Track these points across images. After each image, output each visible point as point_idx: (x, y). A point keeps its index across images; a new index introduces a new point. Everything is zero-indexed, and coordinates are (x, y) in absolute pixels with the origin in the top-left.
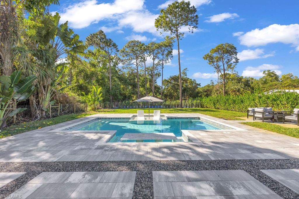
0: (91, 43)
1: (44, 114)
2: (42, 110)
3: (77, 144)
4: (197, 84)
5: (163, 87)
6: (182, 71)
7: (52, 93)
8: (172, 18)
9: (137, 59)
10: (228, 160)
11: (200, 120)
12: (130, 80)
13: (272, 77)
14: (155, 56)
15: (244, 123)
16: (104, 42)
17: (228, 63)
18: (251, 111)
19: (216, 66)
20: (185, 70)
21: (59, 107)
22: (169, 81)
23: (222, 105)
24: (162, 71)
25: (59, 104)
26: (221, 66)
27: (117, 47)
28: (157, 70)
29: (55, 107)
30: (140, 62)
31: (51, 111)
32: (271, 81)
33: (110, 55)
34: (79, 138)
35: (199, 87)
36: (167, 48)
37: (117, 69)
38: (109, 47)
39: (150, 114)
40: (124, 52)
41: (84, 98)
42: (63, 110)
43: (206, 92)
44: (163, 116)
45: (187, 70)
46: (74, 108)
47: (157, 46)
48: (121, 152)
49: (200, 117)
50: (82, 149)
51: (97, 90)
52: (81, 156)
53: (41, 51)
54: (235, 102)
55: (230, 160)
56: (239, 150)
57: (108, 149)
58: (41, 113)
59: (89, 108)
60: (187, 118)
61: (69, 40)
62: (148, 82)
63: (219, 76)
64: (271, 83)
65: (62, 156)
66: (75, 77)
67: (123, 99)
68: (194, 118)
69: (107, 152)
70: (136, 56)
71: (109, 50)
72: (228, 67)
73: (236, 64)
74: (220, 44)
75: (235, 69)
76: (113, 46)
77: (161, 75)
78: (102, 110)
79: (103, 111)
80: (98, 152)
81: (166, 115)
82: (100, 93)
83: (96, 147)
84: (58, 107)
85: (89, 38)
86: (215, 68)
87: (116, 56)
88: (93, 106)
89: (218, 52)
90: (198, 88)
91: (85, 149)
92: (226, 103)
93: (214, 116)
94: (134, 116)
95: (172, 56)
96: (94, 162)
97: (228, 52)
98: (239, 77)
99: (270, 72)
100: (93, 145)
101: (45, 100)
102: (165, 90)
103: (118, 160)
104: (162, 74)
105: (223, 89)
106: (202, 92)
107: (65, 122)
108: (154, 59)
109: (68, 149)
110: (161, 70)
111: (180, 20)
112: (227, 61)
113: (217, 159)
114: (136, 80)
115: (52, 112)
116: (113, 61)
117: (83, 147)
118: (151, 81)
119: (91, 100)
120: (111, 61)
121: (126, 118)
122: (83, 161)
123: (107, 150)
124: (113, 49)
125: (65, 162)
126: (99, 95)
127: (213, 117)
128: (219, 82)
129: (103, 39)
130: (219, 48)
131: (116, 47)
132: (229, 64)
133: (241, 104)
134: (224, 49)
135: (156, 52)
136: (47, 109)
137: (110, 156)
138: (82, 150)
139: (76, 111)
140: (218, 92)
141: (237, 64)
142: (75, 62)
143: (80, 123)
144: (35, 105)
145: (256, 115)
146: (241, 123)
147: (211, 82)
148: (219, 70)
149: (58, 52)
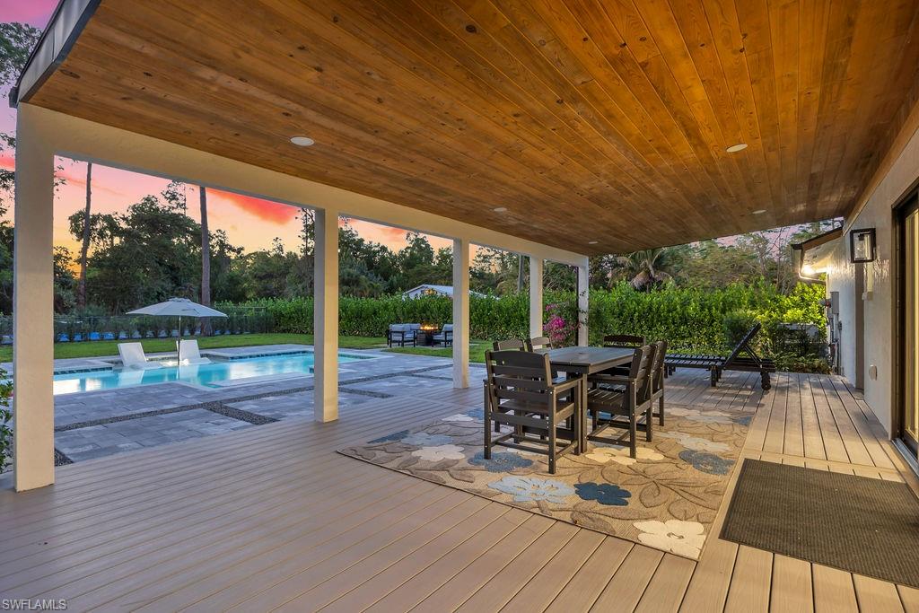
147: (276, 243)
148: (308, 217)
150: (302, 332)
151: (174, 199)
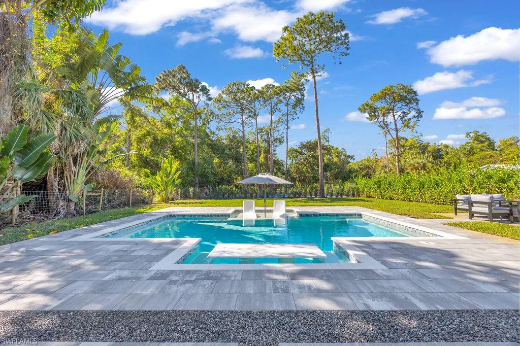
0: (163, 86)
1: (73, 208)
2: (69, 201)
3: (113, 268)
4: (348, 157)
5: (289, 162)
7: (89, 169)
8: (304, 41)
9: (242, 113)
11: (361, 218)
12: (230, 149)
13: (482, 142)
14: (273, 108)
15: (455, 225)
16: (187, 83)
18: (462, 200)
19: (382, 123)
20: (326, 131)
21: (102, 195)
22: (299, 150)
23: (399, 191)
24: (287, 134)
25: (102, 189)
26: (391, 124)
27: (208, 92)
28: (278, 131)
29: (94, 194)
30: (247, 118)
31: (85, 202)
32: (482, 150)
33: (196, 106)
34: (121, 254)
35: (352, 161)
36: (295, 94)
37: (208, 131)
38: (194, 93)
39: (267, 208)
40: (220, 101)
41: (149, 180)
42: (109, 201)
43: (364, 170)
44: (291, 211)
45: (329, 132)
46: (130, 197)
47: (277, 90)
48: (205, 286)
49: (361, 213)
50: (120, 279)
51: (171, 165)
52: (114, 297)
53: (71, 92)
54: (423, 186)
55: (468, 311)
57: (177, 278)
58: (67, 206)
59: (157, 198)
60: (337, 215)
61: (122, 76)
62: (262, 153)
64: (482, 154)
65: (71, 295)
66: (135, 144)
68: (350, 215)
69: (173, 286)
70: (240, 108)
71: (195, 97)
72: (403, 125)
74: (387, 86)
75: (416, 128)
77: (285, 140)
78: (180, 201)
79: (182, 203)
80: (151, 289)
81: (297, 210)
82: (177, 170)
83: (153, 273)
84: (100, 195)
85: (161, 78)
86: (381, 126)
87: (206, 107)
88: (163, 194)
89: (385, 99)
90: (349, 162)
91: (127, 279)
92: (405, 189)
93: (388, 211)
94: (237, 212)
96: (139, 314)
97: (402, 99)
98: (422, 143)
99: (478, 134)
100: (146, 270)
101: (75, 181)
102: (293, 166)
103: (196, 309)
104: (287, 139)
105: (397, 164)
106: (357, 171)
108: (271, 113)
109: (91, 279)
110: (285, 131)
111: (316, 44)
112: (402, 115)
113: (433, 309)
114: (241, 150)
115: (87, 205)
116: (201, 118)
117: (125, 273)
118: (267, 152)
119: (160, 183)
120: (198, 116)
121: (222, 215)
122: (114, 309)
123: (175, 282)
124: (201, 96)
125: (72, 313)
126: (175, 174)
127: (388, 213)
128: (388, 152)
129: (185, 78)
130: (387, 92)
131: (206, 93)
132: (405, 120)
133: (435, 189)
134: (395, 95)
135: (275, 100)
136: (79, 198)
137: (179, 295)
138: (119, 281)
139: (132, 204)
140: (387, 170)
141: (420, 119)
142: (137, 119)
143: (133, 224)
144: (57, 191)
145: (474, 209)
146: (449, 224)
147: (373, 152)
149: (103, 97)
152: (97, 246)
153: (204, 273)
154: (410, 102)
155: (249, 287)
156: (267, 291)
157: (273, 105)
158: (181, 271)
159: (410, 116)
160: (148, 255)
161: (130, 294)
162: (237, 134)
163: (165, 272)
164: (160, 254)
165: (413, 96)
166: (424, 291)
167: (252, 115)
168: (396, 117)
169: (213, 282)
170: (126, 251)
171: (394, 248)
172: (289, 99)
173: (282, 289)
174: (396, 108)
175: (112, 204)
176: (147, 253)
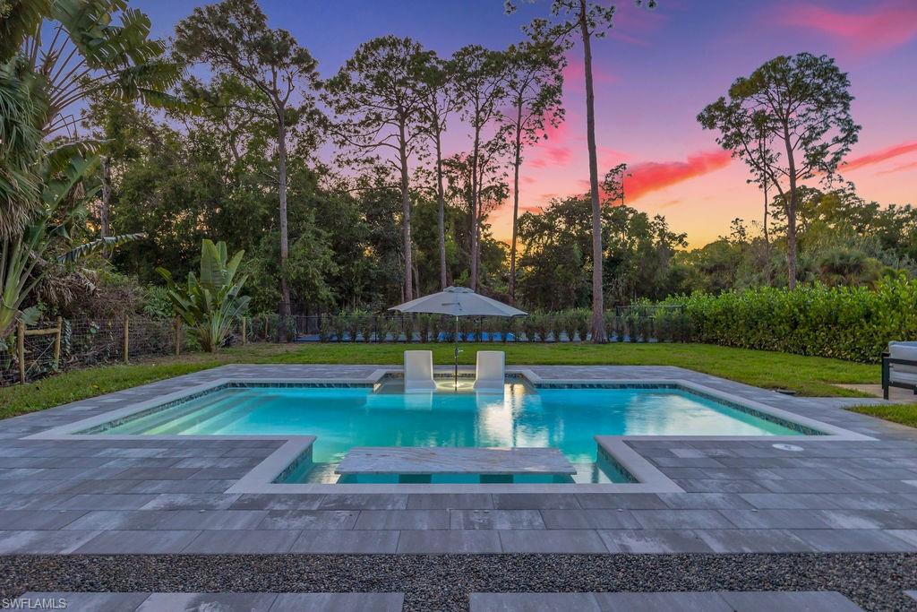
3: (150, 490)
4: (669, 237)
5: (521, 248)
6: (601, 179)
7: (29, 273)
9: (402, 122)
10: (783, 555)
14: (482, 110)
16: (258, 43)
17: (810, 146)
19: (755, 155)
20: (616, 171)
21: (60, 334)
22: (547, 220)
24: (516, 178)
25: (60, 319)
26: (780, 159)
27: (312, 67)
28: (493, 170)
29: (42, 332)
30: (414, 136)
31: (22, 350)
33: (281, 104)
34: (156, 464)
35: (680, 248)
36: (538, 74)
38: (276, 69)
40: (344, 89)
42: (76, 349)
43: (710, 271)
45: (625, 173)
46: (124, 338)
48: (338, 519)
50: (172, 508)
52: (176, 536)
55: (791, 555)
56: (833, 516)
57: (284, 507)
59: (188, 341)
61: (104, 37)
62: (452, 223)
63: (771, 201)
65: (95, 534)
67: (338, 301)
69: (279, 519)
70: (395, 107)
72: (808, 161)
73: (847, 149)
76: (297, 61)
80: (243, 520)
81: (532, 373)
82: (239, 272)
83: (234, 499)
84: (54, 335)
86: (753, 163)
87: (307, 106)
88: (204, 330)
89: (766, 92)
90: (674, 252)
91: (189, 508)
94: (390, 377)
95: (562, 111)
96: (229, 558)
97: (809, 93)
98: (860, 206)
100: (220, 494)
102: (529, 262)
103: (329, 552)
104: (517, 191)
105: (788, 260)
106: (692, 275)
107: (87, 397)
108: (477, 122)
109: (118, 508)
112: (807, 134)
113: (735, 551)
114: (398, 218)
115: (27, 358)
116: (294, 131)
117: (181, 499)
120: (286, 128)
121: (355, 385)
122: (184, 552)
123: (281, 514)
124: (295, 77)
125: (112, 558)
128: (769, 226)
131: (307, 70)
132: (814, 149)
136: (8, 341)
137: (294, 534)
138: (175, 512)
139: (131, 355)
140: (766, 273)
141: (850, 146)
147: (735, 226)
148: (767, 176)
149: (56, 89)
150: (733, 345)
151: (612, 189)
152: (98, 450)
153: (334, 499)
154: (829, 103)
155: (421, 521)
156: (454, 526)
157: (481, 102)
158: (291, 496)
159: (826, 138)
160: (211, 467)
161: (203, 531)
162: (388, 175)
163: (256, 497)
164: (237, 465)
165: (838, 88)
166: (731, 526)
167: (427, 125)
168: (793, 140)
169: (352, 513)
170: (164, 459)
171: (714, 458)
172: (524, 87)
173: (480, 524)
174: (793, 116)
175: (83, 354)
176: (209, 465)
